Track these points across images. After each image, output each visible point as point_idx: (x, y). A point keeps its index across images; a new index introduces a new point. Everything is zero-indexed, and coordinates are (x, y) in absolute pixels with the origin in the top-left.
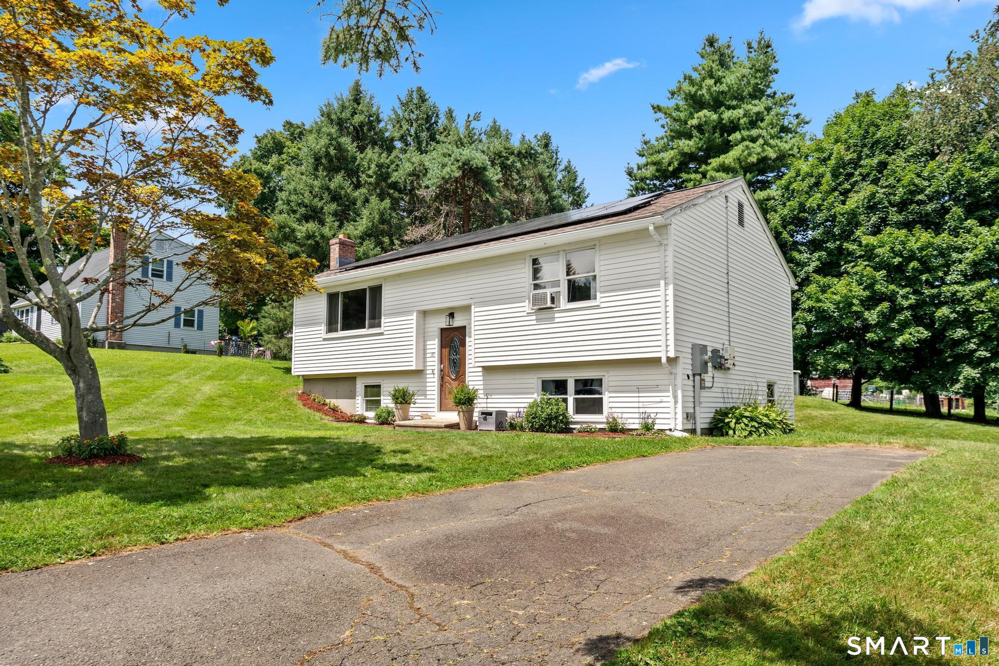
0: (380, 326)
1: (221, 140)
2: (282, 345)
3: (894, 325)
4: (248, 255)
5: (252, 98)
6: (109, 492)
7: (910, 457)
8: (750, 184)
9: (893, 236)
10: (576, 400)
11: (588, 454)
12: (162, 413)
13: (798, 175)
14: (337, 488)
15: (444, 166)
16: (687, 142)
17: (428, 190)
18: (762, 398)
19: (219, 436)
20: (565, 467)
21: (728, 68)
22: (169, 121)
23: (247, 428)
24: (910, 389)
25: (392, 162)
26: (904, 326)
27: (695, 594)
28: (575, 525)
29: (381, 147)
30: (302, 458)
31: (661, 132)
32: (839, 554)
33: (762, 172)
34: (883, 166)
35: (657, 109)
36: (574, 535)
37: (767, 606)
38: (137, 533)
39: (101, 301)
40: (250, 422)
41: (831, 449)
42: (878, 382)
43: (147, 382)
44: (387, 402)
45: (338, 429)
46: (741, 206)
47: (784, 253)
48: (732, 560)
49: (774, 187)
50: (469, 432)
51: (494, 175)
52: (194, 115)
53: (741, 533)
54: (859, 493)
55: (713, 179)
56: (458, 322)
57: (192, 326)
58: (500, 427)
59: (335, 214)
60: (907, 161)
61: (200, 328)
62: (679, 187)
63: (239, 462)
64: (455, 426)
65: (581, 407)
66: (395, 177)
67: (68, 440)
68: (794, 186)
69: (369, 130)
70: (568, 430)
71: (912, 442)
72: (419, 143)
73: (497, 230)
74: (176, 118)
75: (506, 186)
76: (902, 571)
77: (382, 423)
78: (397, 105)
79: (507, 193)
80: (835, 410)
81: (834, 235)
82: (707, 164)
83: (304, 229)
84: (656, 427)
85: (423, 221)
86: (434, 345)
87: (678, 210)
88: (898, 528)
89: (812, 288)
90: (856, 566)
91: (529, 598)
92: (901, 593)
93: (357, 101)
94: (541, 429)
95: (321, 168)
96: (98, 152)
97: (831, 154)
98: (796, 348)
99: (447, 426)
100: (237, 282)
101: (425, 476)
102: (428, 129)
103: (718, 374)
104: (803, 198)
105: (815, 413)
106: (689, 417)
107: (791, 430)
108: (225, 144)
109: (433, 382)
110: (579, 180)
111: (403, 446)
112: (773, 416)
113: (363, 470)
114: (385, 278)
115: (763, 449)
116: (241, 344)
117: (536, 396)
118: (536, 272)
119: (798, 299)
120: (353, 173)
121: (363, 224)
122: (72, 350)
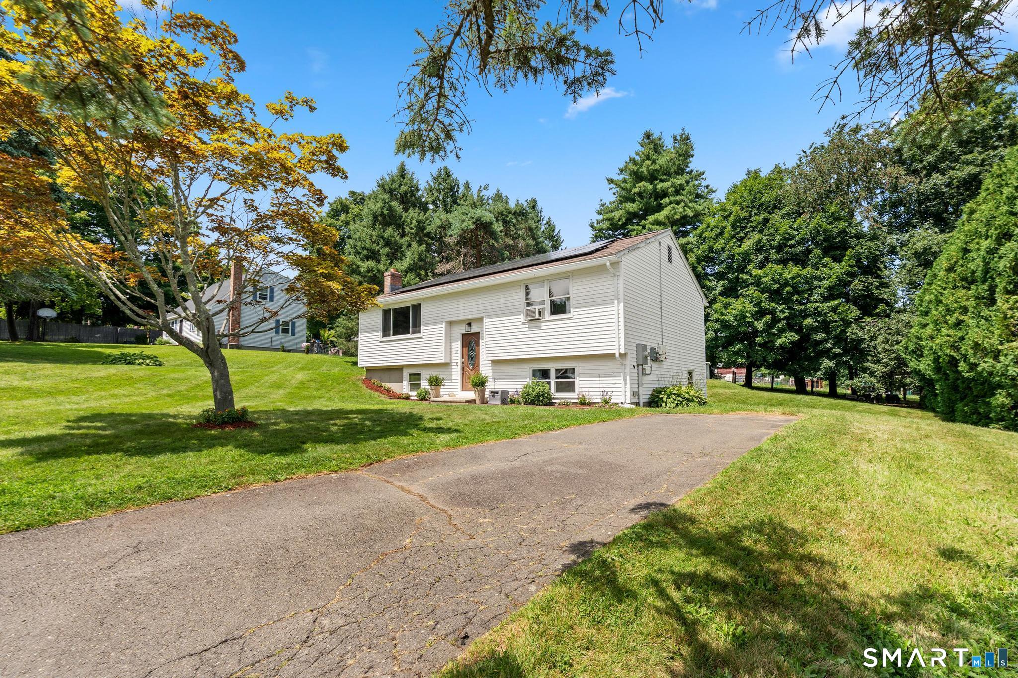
0: (419, 332)
1: (311, 204)
2: (350, 346)
3: (774, 331)
4: (329, 283)
5: (333, 175)
6: (237, 446)
7: (786, 421)
8: (675, 233)
9: (773, 269)
10: (556, 383)
11: (566, 420)
12: (269, 393)
13: (708, 227)
14: (394, 444)
15: (463, 221)
16: (632, 204)
17: (451, 239)
18: (685, 381)
19: (310, 408)
20: (551, 429)
21: (659, 153)
22: (276, 191)
23: (328, 403)
24: (785, 375)
25: (427, 219)
26: (782, 331)
27: (643, 513)
28: (560, 468)
29: (419, 208)
30: (368, 423)
31: (613, 198)
32: (740, 486)
33: (683, 226)
34: (766, 221)
35: (611, 181)
36: (559, 475)
37: (692, 520)
38: (259, 474)
39: (228, 315)
40: (330, 399)
41: (733, 416)
42: (763, 370)
43: (258, 372)
44: (425, 385)
45: (391, 404)
46: (669, 249)
47: (699, 281)
48: (668, 490)
49: (691, 235)
50: (482, 406)
51: (498, 227)
52: (293, 187)
53: (673, 472)
54: (753, 445)
55: (650, 230)
56: (474, 330)
57: (288, 332)
58: (504, 402)
59: (387, 255)
60: (783, 217)
61: (293, 334)
62: (626, 236)
63: (325, 426)
64: (472, 402)
65: (560, 388)
66: (429, 229)
67: (207, 411)
68: (706, 234)
69: (411, 197)
70: (550, 404)
71: (788, 410)
72: (446, 205)
73: (499, 266)
74: (281, 189)
75: (506, 235)
76: (783, 497)
77: (422, 400)
78: (430, 179)
79: (507, 240)
80: (734, 389)
81: (733, 268)
82: (645, 219)
83: (366, 265)
84: (612, 401)
85: (448, 259)
86: (457, 345)
87: (626, 251)
88: (780, 468)
89: (718, 306)
90: (752, 494)
91: (530, 517)
92: (783, 512)
93: (403, 176)
94: (532, 403)
95: (377, 223)
96: (227, 213)
97: (731, 213)
98: (708, 347)
99: (466, 402)
100: (324, 302)
101: (454, 435)
102: (452, 196)
103: (654, 365)
104: (711, 243)
105: (721, 391)
106: (635, 394)
107: (705, 403)
108: (315, 207)
109: (456, 371)
110: (556, 231)
111: (438, 415)
112: (692, 393)
113: (411, 432)
114: (423, 299)
115: (686, 416)
116: (322, 345)
117: (529, 381)
118: (528, 294)
119: (708, 314)
120: (400, 226)
121: (407, 262)
122: (209, 350)
